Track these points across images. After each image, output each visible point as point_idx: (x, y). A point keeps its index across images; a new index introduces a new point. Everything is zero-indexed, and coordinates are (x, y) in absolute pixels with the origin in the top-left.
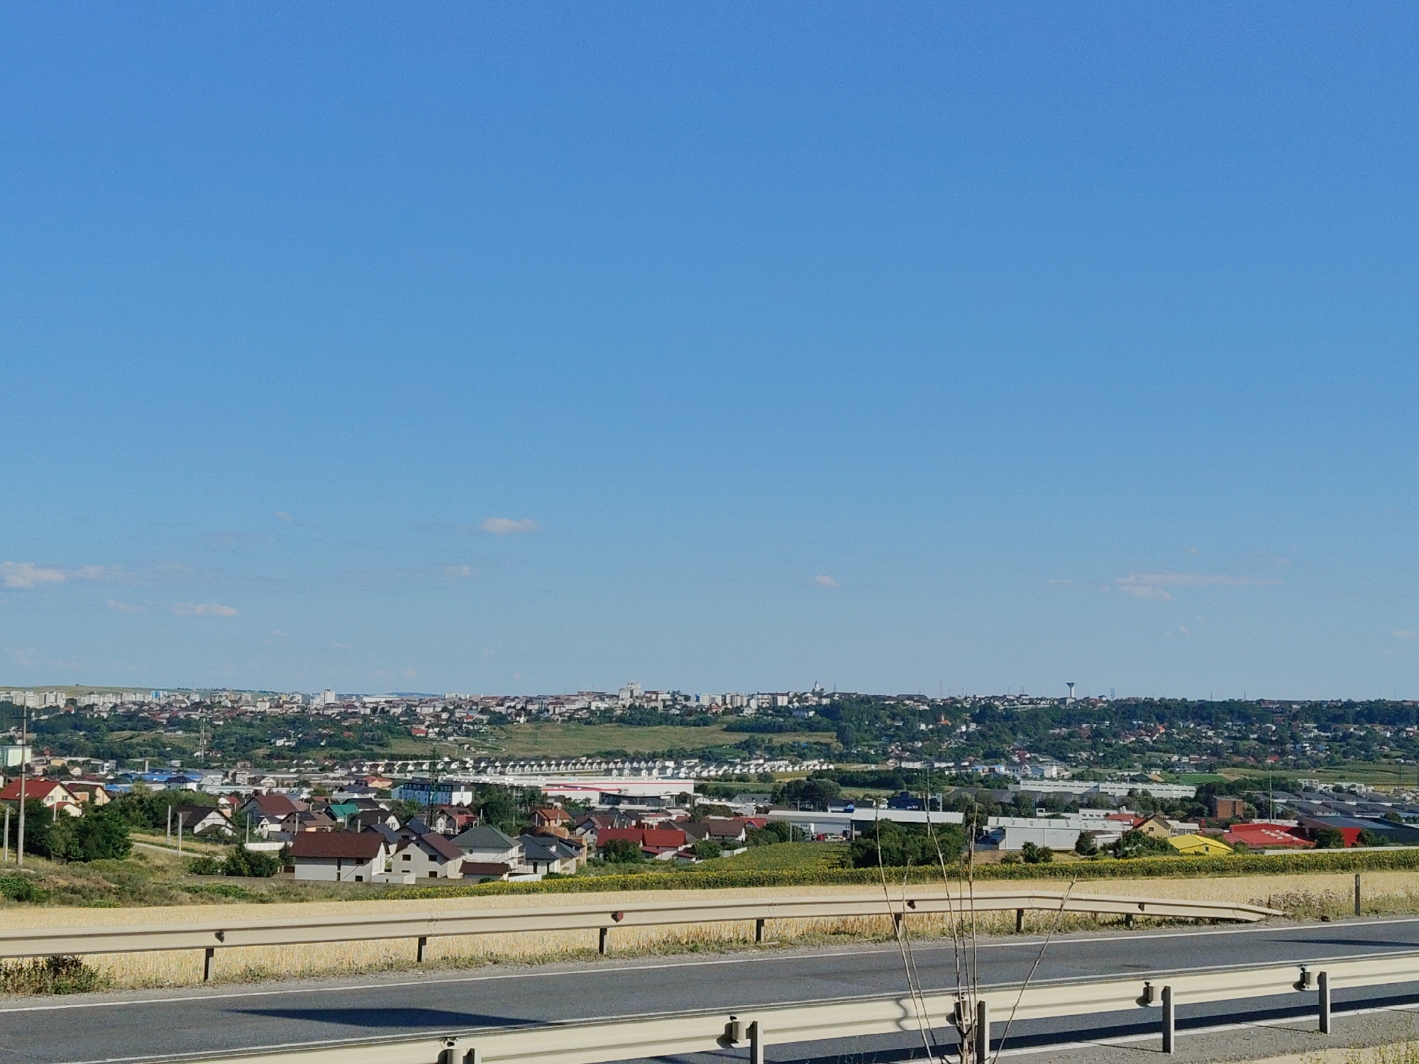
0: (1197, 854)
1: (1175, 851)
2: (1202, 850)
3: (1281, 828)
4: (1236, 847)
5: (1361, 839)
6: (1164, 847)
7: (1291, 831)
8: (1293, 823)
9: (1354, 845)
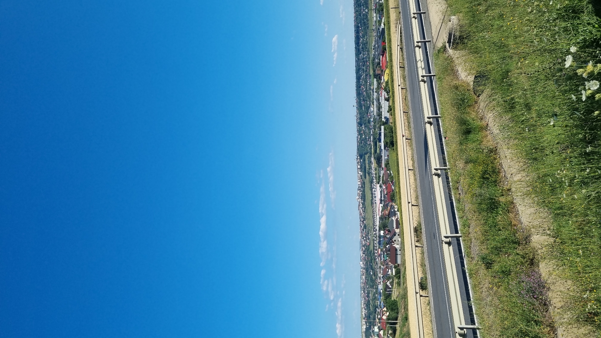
0: (388, 75)
1: (388, 80)
2: (387, 74)
3: (382, 59)
4: (387, 67)
5: (384, 42)
6: (387, 82)
7: (383, 56)
8: (381, 56)
9: (386, 43)
